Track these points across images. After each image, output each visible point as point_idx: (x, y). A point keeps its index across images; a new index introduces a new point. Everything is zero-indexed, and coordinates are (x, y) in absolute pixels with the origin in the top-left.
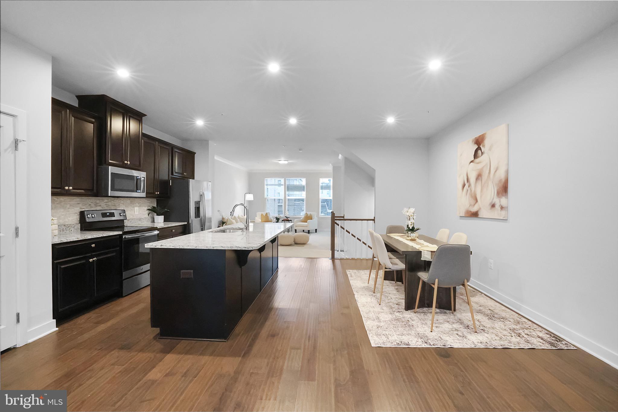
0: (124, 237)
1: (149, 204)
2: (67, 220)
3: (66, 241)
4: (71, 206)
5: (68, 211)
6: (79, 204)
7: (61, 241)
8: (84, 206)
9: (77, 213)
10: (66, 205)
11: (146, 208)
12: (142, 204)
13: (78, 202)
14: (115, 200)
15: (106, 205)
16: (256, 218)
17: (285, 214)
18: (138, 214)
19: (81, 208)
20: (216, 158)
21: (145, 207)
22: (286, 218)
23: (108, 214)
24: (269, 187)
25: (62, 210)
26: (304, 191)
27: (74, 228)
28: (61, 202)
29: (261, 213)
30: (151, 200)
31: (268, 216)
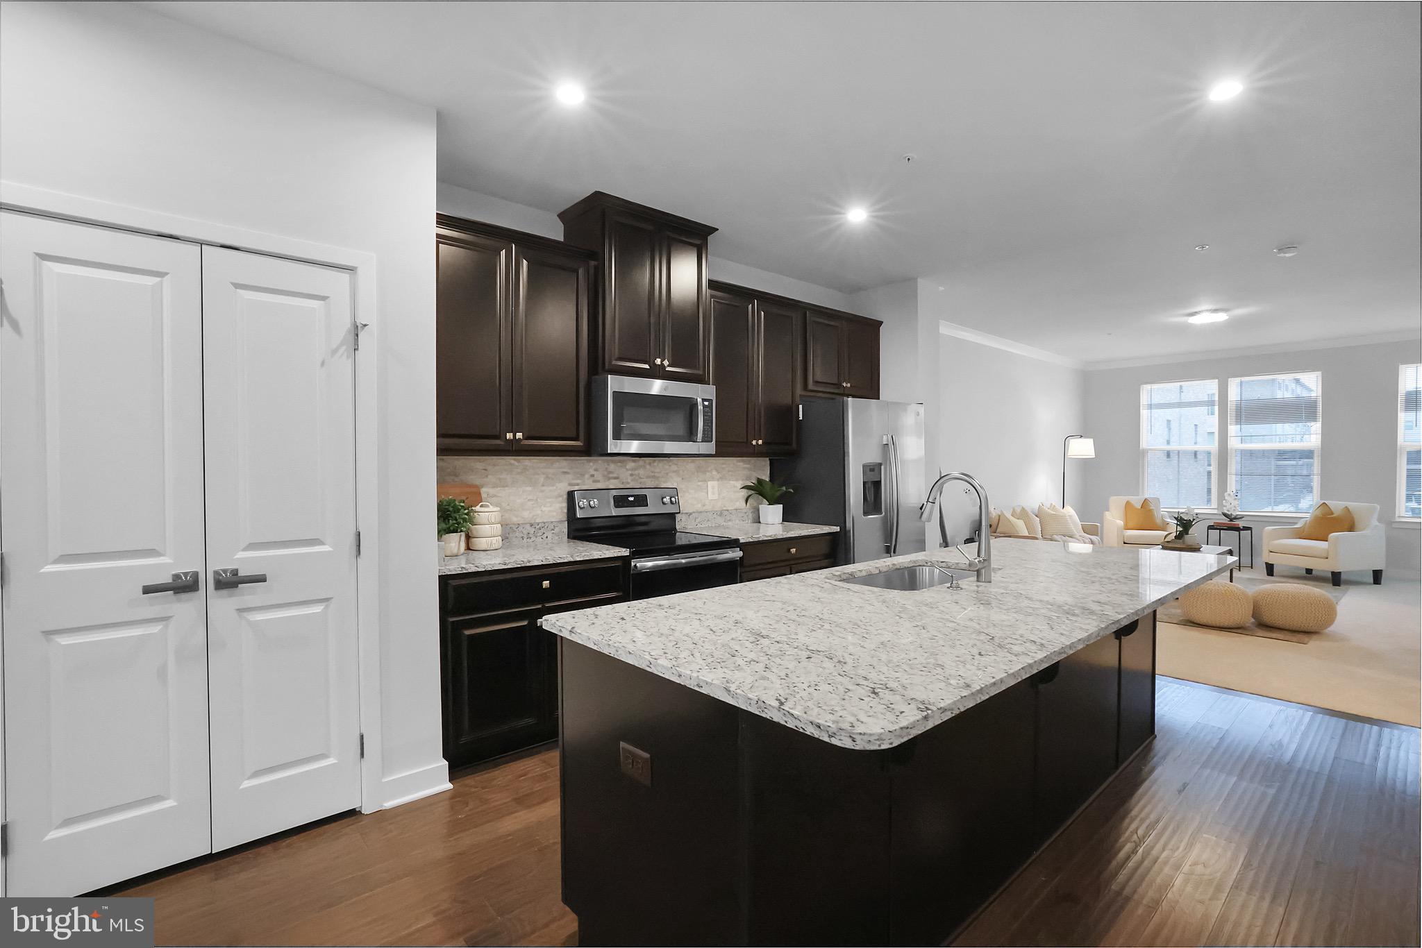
0: (633, 564)
1: (746, 472)
2: (539, 512)
3: (473, 569)
4: (547, 478)
5: (542, 491)
6: (565, 473)
7: (462, 568)
8: (578, 478)
9: (561, 496)
10: (537, 476)
11: (739, 484)
12: (729, 471)
13: (565, 470)
14: (655, 464)
15: (631, 475)
16: (1108, 515)
17: (1220, 505)
18: (717, 498)
19: (570, 485)
20: (946, 329)
21: (737, 480)
22: (1226, 521)
23: (631, 499)
24: (1157, 413)
25: (530, 489)
26: (1315, 419)
27: (553, 532)
28: (525, 469)
29: (1124, 499)
30: (753, 462)
31: (1150, 511)
